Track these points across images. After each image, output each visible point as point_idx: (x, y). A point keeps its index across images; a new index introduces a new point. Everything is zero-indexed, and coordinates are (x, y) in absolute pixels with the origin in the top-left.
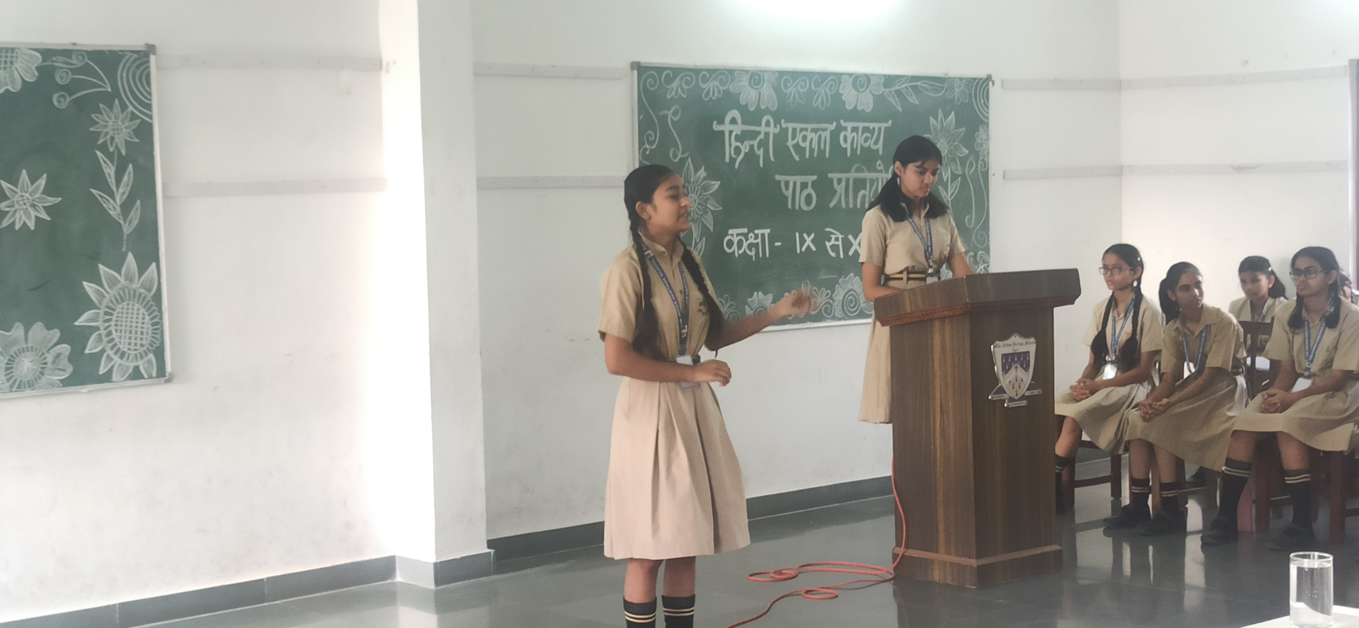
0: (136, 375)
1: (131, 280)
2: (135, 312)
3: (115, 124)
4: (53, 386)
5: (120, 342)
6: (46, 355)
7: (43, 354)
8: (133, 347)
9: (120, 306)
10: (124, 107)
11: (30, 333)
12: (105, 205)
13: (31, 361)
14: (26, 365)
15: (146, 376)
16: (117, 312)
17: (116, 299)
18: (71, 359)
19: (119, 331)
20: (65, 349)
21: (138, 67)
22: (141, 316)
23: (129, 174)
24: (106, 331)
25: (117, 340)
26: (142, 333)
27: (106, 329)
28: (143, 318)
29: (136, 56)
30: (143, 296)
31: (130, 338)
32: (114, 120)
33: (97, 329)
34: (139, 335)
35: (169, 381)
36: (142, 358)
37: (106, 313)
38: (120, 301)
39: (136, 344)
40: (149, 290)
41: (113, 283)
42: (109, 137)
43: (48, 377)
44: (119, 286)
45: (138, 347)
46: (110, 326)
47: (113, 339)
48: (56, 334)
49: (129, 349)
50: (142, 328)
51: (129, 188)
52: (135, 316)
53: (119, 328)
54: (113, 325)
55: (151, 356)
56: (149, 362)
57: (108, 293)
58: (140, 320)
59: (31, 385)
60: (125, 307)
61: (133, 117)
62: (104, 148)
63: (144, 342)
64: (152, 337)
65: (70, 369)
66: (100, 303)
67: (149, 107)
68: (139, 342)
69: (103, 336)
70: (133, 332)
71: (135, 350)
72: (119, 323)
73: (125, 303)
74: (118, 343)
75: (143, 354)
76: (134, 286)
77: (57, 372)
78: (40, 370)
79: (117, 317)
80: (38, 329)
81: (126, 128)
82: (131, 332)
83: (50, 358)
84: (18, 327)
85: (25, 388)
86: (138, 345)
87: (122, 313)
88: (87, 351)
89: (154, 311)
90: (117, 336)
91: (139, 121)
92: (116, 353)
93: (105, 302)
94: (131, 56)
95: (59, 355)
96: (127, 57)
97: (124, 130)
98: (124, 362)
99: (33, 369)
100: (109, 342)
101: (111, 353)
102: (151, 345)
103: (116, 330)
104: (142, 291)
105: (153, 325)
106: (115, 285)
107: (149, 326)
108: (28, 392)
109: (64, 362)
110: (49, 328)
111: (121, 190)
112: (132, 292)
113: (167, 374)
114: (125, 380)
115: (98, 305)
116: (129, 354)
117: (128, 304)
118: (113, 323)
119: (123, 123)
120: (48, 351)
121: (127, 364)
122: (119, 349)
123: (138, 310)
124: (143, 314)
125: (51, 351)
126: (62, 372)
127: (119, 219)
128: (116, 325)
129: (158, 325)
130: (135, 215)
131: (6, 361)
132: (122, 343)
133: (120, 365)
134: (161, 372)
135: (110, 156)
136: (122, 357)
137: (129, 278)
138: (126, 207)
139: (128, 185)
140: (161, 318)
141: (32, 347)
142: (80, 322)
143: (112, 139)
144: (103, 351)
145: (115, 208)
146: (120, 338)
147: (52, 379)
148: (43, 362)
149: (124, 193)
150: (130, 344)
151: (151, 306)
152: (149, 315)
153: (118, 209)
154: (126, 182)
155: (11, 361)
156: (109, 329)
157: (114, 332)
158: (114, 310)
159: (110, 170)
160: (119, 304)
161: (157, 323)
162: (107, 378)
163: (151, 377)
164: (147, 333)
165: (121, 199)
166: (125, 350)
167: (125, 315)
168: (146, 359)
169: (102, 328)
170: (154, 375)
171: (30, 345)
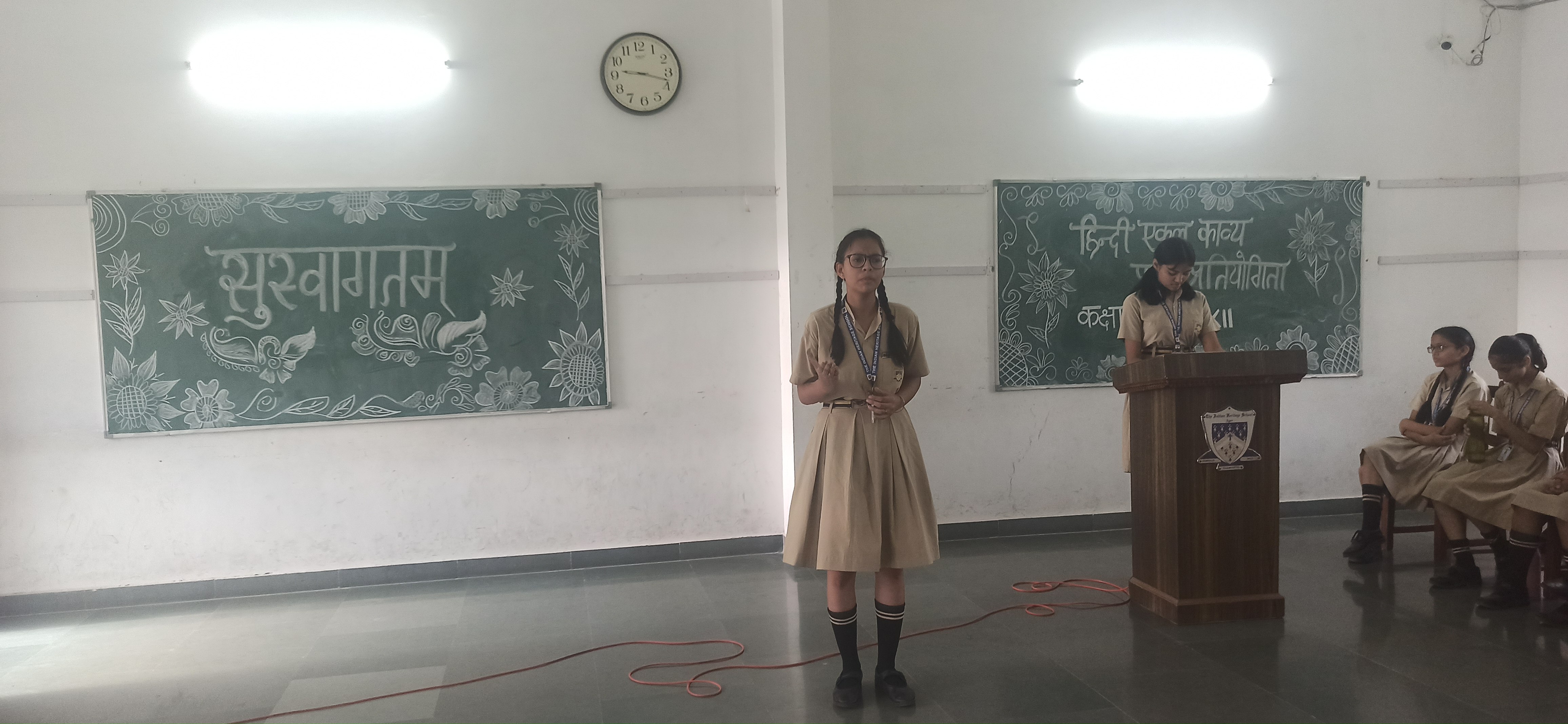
0: (586, 402)
1: (583, 340)
2: (585, 361)
3: (572, 237)
4: (527, 408)
5: (574, 381)
6: (522, 388)
7: (520, 387)
8: (583, 384)
9: (575, 357)
10: (578, 225)
11: (512, 373)
12: (564, 290)
13: (512, 392)
14: (509, 394)
15: (593, 404)
16: (572, 361)
17: (572, 354)
18: (539, 391)
19: (573, 374)
20: (535, 384)
21: (588, 199)
22: (589, 364)
23: (582, 269)
24: (564, 373)
25: (572, 379)
26: (590, 375)
27: (563, 372)
28: (591, 366)
29: (586, 191)
30: (591, 351)
31: (581, 378)
32: (571, 234)
33: (558, 372)
34: (588, 377)
35: (610, 407)
36: (590, 392)
37: (564, 362)
38: (574, 354)
39: (585, 383)
40: (596, 347)
41: (569, 341)
42: (567, 245)
43: (524, 402)
44: (574, 344)
45: (587, 384)
46: (567, 370)
47: (570, 379)
48: (529, 374)
49: (581, 386)
50: (590, 372)
51: (581, 278)
52: (585, 364)
53: (573, 371)
54: (569, 369)
55: (597, 390)
56: (596, 394)
57: (565, 348)
58: (589, 367)
59: (511, 407)
60: (578, 358)
61: (585, 231)
62: (563, 253)
63: (591, 381)
64: (597, 378)
65: (539, 398)
66: (561, 356)
67: (597, 225)
68: (588, 381)
69: (562, 377)
70: (584, 374)
71: (585, 386)
72: (574, 368)
73: (578, 355)
74: (573, 382)
75: (591, 390)
76: (584, 344)
77: (530, 398)
78: (518, 397)
79: (572, 364)
80: (516, 372)
81: (579, 239)
82: (582, 374)
83: (525, 390)
84: (503, 369)
85: (507, 408)
86: (587, 383)
87: (576, 362)
88: (550, 386)
89: (599, 360)
90: (572, 377)
91: (589, 234)
92: (571, 388)
93: (563, 355)
94: (583, 192)
95: (531, 388)
96: (581, 192)
97: (578, 241)
98: (577, 394)
99: (513, 397)
100: (566, 380)
101: (568, 388)
102: (597, 384)
103: (571, 373)
104: (590, 347)
105: (598, 370)
106: (570, 343)
107: (596, 371)
108: (509, 412)
109: (534, 393)
110: (524, 370)
111: (576, 281)
112: (583, 348)
113: (608, 403)
114: (577, 406)
115: (560, 357)
116: (581, 389)
117: (580, 356)
118: (569, 368)
119: (578, 236)
120: (523, 386)
121: (579, 395)
122: (573, 385)
123: (587, 360)
124: (591, 363)
125: (525, 386)
126: (533, 400)
127: (575, 300)
128: (572, 370)
129: (602, 371)
130: (586, 297)
131: (495, 391)
132: (576, 381)
133: (574, 396)
134: (604, 400)
135: (568, 258)
136: (575, 391)
137: (581, 338)
138: (579, 292)
139: (580, 277)
140: (604, 366)
141: (512, 383)
142: (546, 367)
143: (570, 247)
144: (562, 386)
145: (571, 293)
146: (574, 378)
147: (526, 404)
148: (520, 392)
149: (578, 282)
150: (581, 382)
151: (597, 357)
152: (595, 364)
153: (574, 293)
154: (579, 274)
155: (498, 391)
156: (567, 372)
157: (570, 374)
158: (570, 360)
159: (568, 268)
160: (574, 355)
161: (601, 369)
162: (565, 404)
163: (596, 404)
164: (594, 376)
165: (576, 287)
166: (578, 386)
167: (577, 363)
168: (592, 392)
169: (561, 371)
170: (599, 404)
171: (511, 381)
